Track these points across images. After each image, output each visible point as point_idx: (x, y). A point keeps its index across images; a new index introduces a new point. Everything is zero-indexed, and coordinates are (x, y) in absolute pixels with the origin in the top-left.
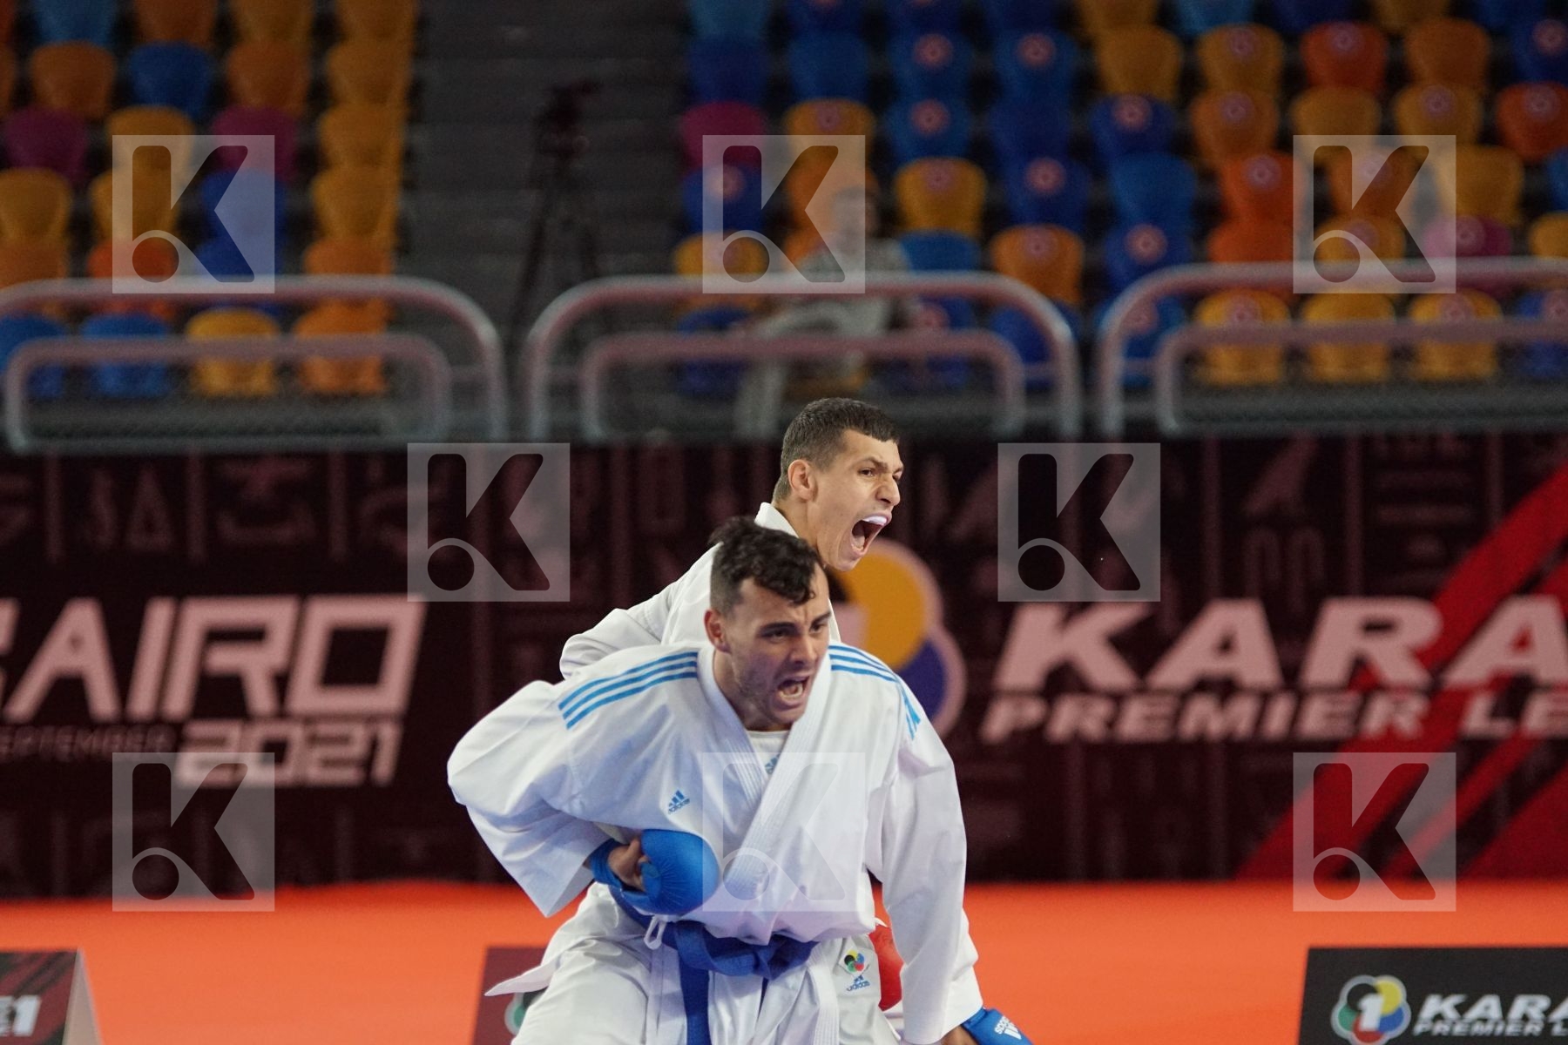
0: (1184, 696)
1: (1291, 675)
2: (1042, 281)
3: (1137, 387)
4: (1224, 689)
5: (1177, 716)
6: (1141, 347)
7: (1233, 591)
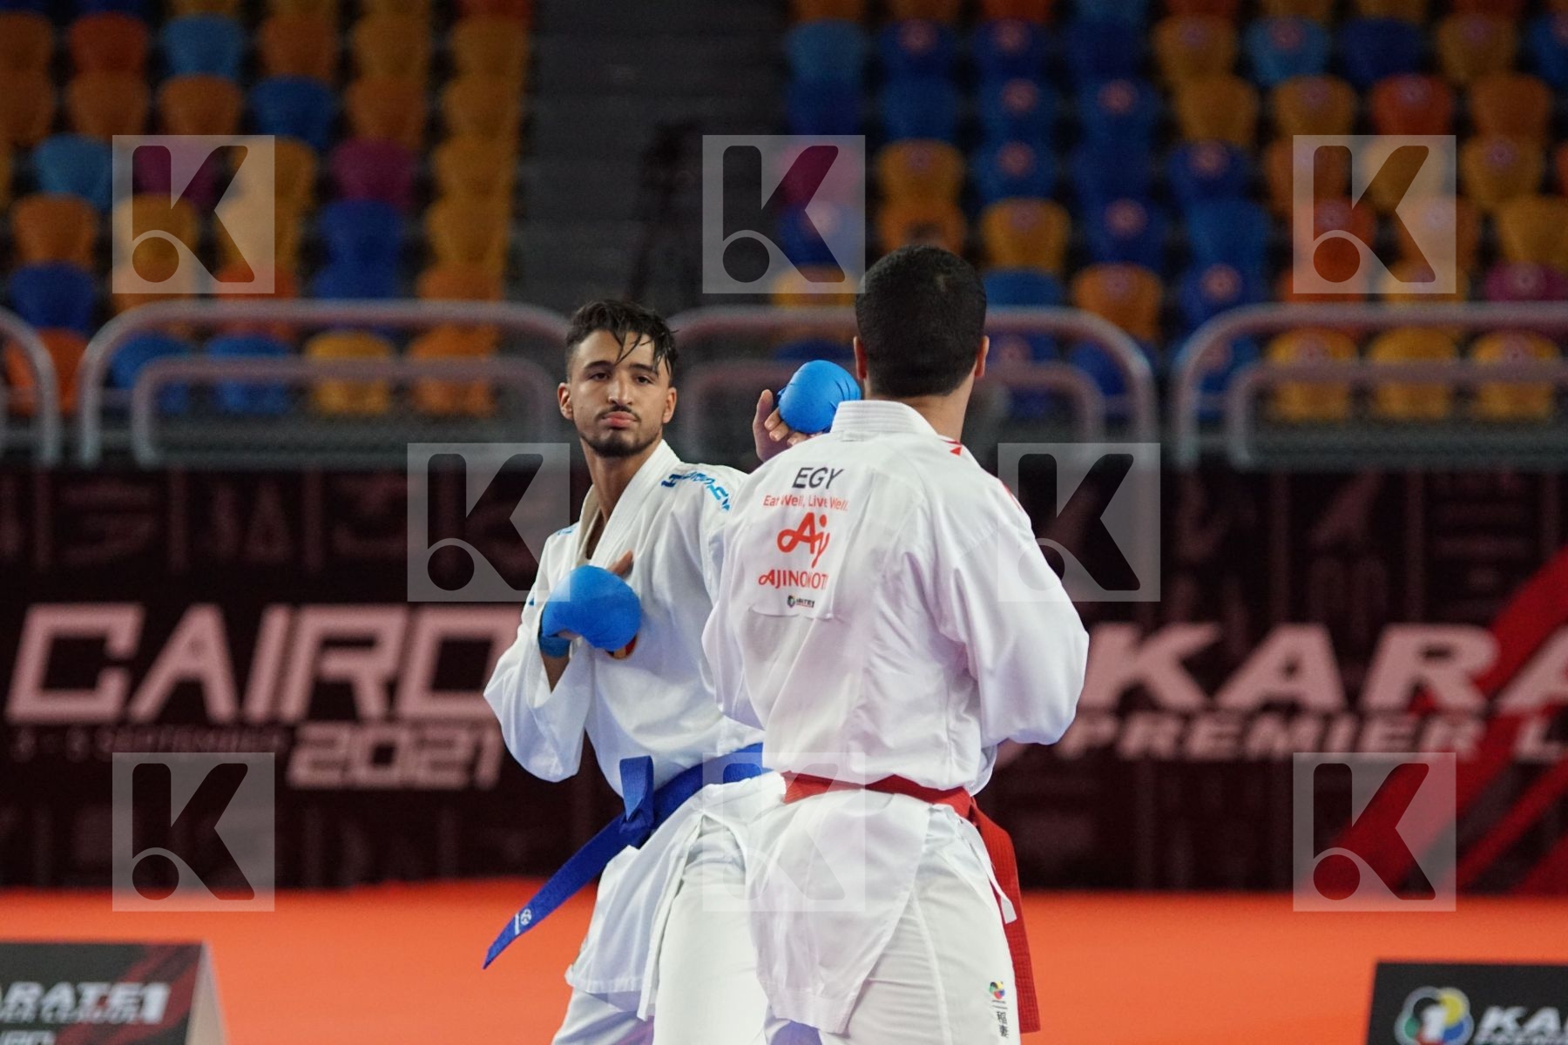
0: (1249, 717)
1: (1353, 699)
2: (1122, 318)
3: (1210, 421)
4: (1288, 710)
5: (1242, 736)
6: (1215, 382)
7: (1299, 616)
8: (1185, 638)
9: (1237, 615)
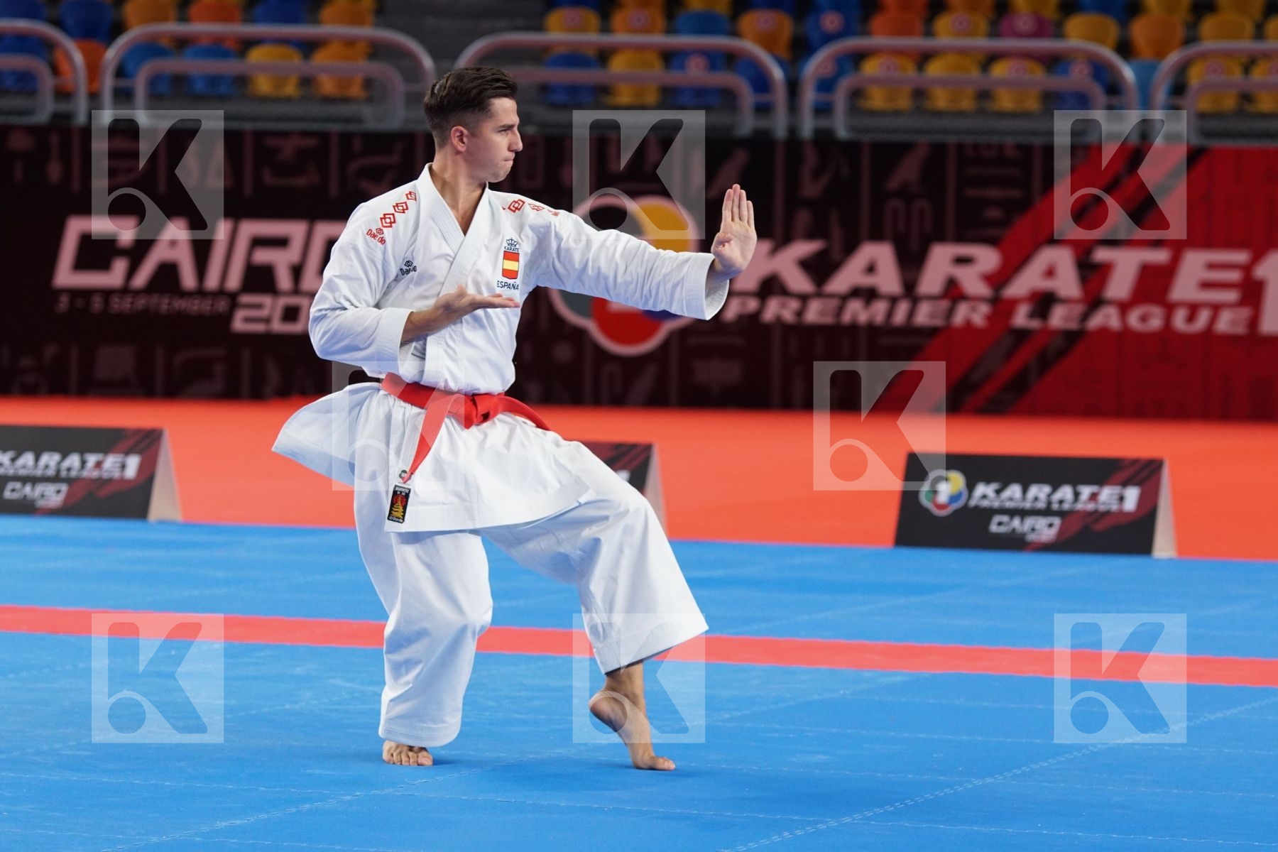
0: (845, 298)
1: (910, 288)
2: (768, 42)
3: (823, 110)
4: (869, 295)
5: (840, 310)
6: (826, 85)
7: (877, 236)
8: (804, 248)
9: (837, 234)
